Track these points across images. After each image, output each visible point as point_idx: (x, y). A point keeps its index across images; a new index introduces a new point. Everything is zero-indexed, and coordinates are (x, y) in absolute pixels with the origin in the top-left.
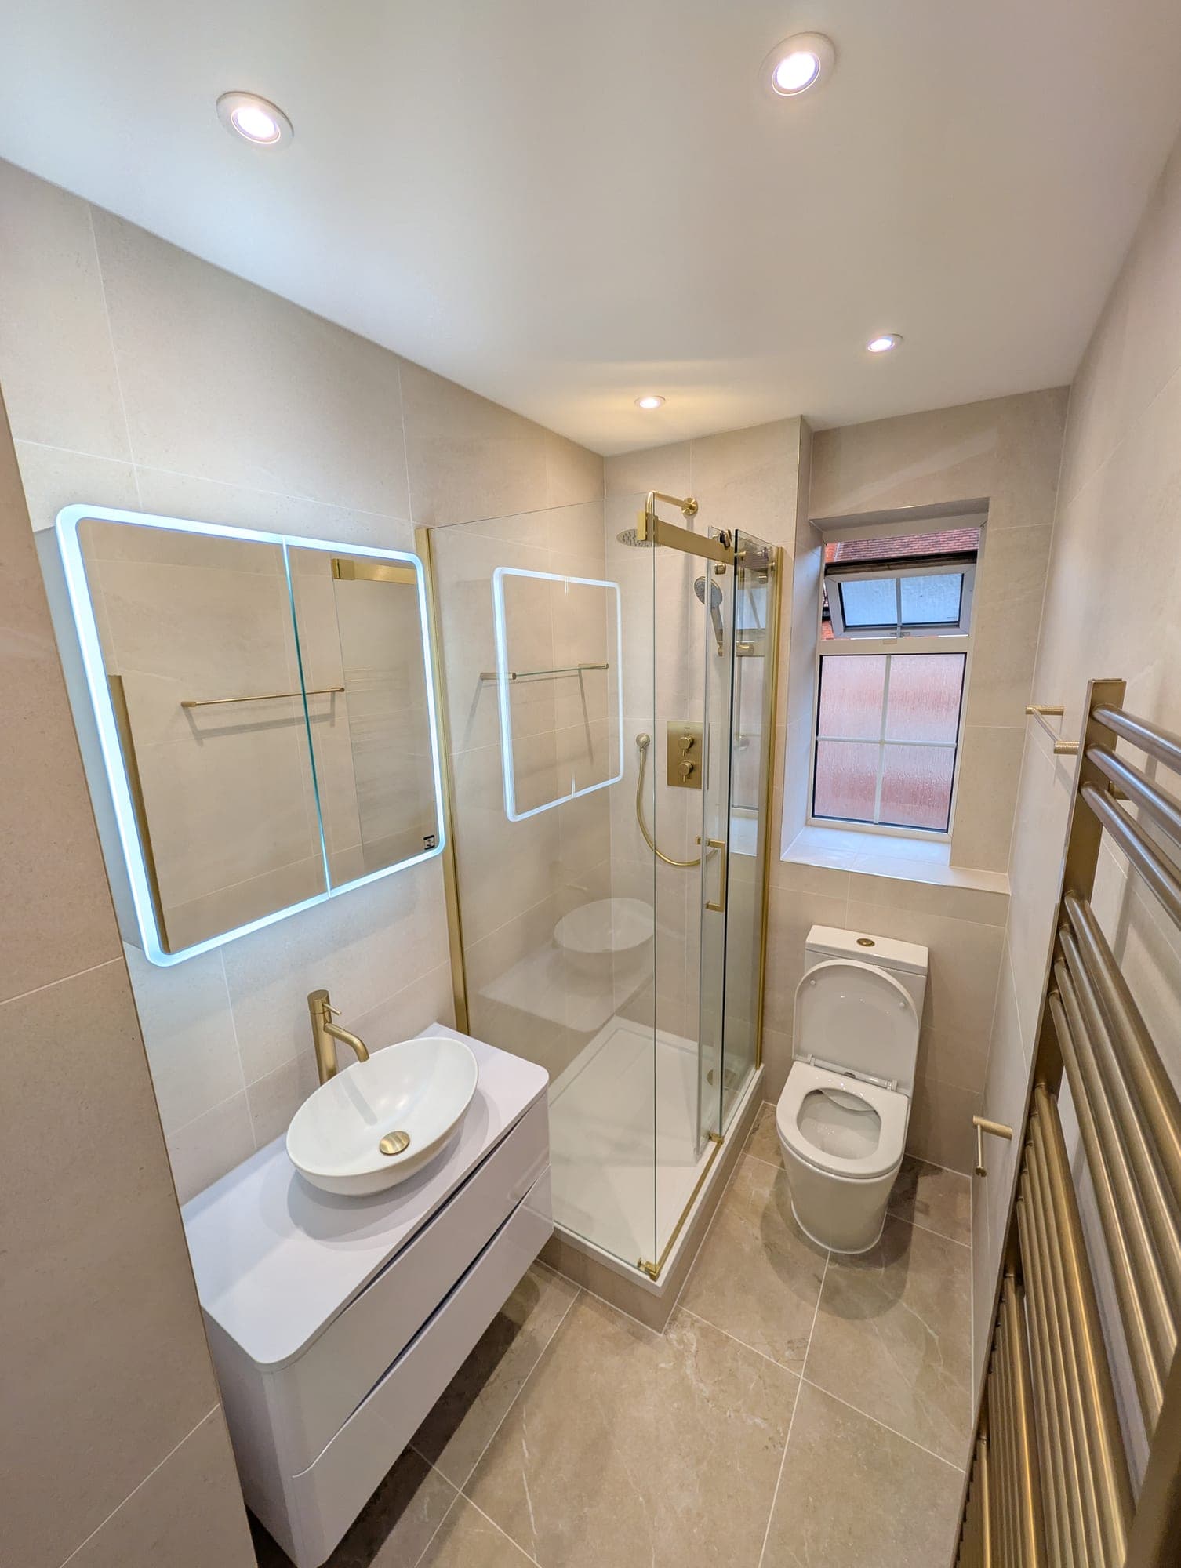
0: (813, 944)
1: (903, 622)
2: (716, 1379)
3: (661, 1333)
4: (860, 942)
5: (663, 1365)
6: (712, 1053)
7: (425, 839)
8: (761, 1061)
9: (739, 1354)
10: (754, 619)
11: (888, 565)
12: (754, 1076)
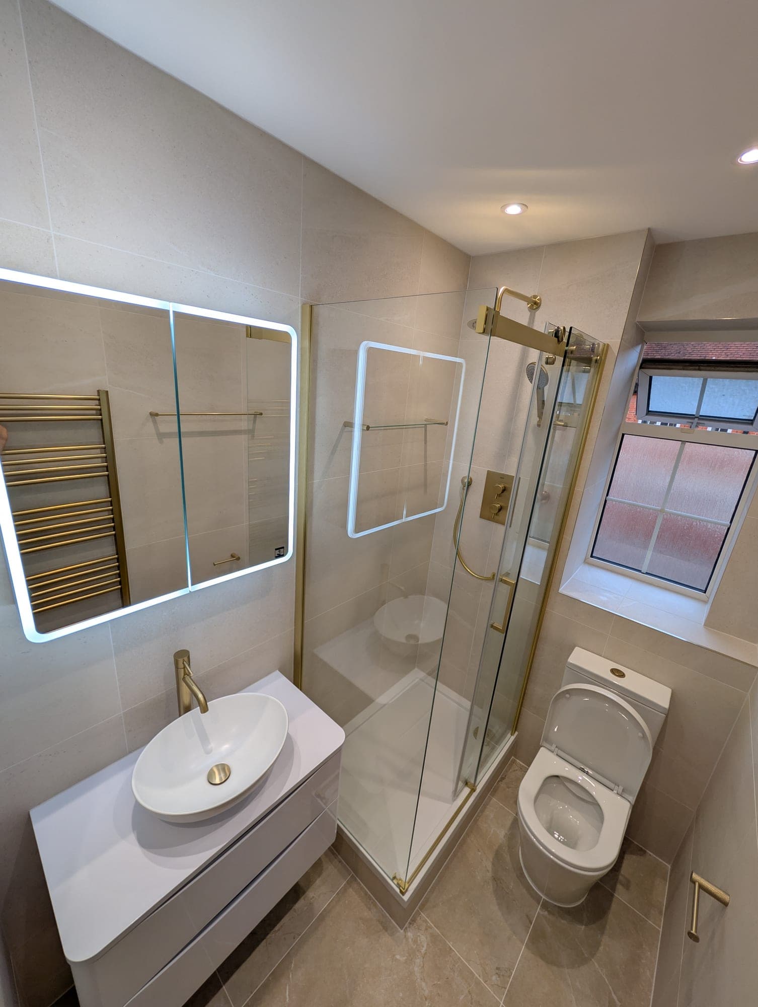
0: (571, 663)
1: (701, 414)
2: (436, 982)
3: (401, 928)
4: (614, 671)
5: (398, 957)
6: (481, 714)
7: (276, 549)
8: (516, 730)
9: (456, 966)
10: (572, 397)
11: (699, 366)
12: (510, 740)
